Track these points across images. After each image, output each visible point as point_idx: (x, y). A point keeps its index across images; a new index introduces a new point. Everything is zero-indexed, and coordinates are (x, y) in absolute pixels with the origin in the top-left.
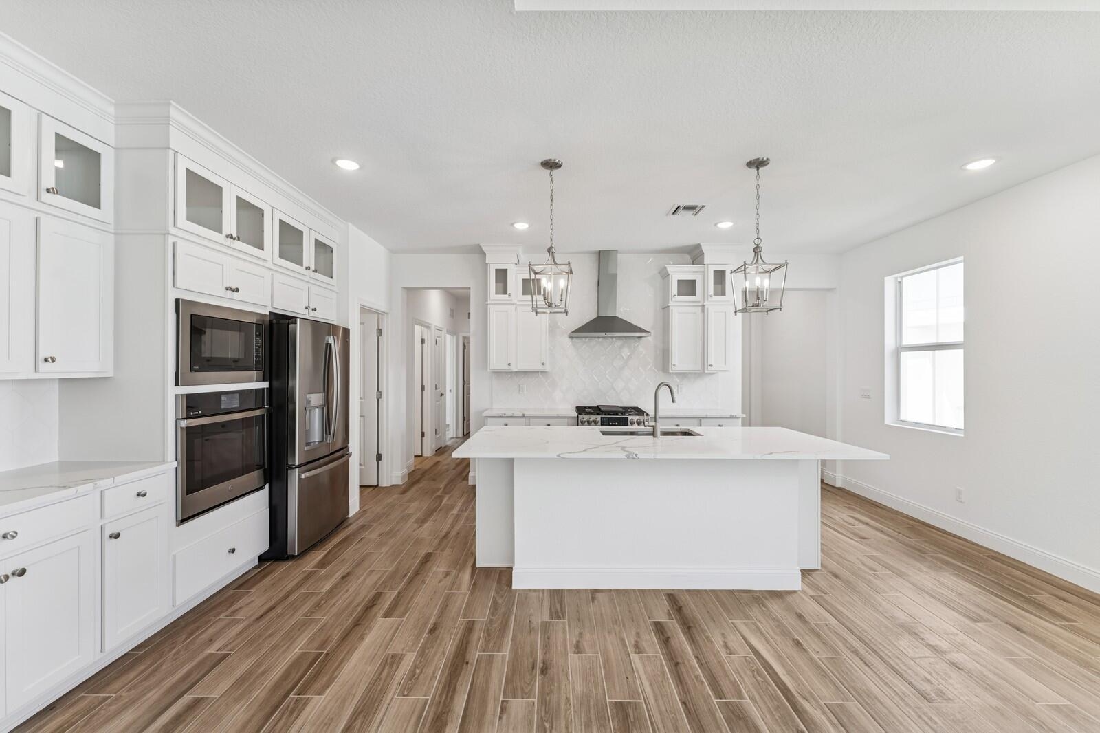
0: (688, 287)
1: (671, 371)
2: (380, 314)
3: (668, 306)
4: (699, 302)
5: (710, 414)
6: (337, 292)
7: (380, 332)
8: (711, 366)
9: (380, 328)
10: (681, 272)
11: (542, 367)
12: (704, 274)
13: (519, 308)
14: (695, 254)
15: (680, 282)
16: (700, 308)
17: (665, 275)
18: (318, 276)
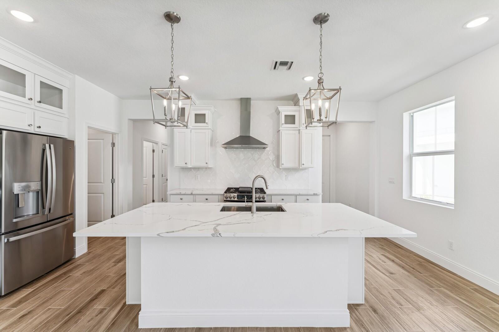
0: (291, 119)
1: (280, 168)
2: (113, 134)
3: (280, 130)
4: (297, 128)
5: (301, 193)
6: (68, 118)
7: (113, 145)
8: (303, 164)
9: (114, 142)
10: (287, 110)
11: (206, 165)
12: (299, 111)
13: (192, 130)
14: (294, 100)
15: (286, 116)
16: (298, 131)
17: (278, 113)
18: (42, 105)
